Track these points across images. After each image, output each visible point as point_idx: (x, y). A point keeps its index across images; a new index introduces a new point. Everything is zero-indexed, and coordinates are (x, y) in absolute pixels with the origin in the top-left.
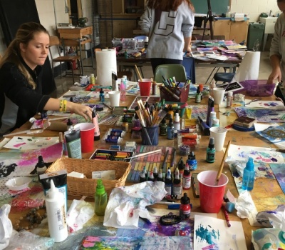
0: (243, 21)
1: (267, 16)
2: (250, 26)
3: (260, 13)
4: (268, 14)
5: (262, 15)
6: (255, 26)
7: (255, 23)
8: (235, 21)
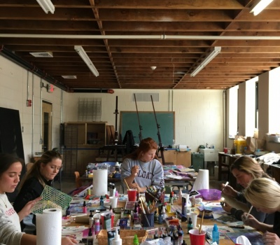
0: (186, 152)
1: (204, 148)
2: (192, 155)
3: (198, 146)
4: (205, 146)
5: (200, 147)
6: (196, 156)
7: (196, 153)
8: (180, 152)
